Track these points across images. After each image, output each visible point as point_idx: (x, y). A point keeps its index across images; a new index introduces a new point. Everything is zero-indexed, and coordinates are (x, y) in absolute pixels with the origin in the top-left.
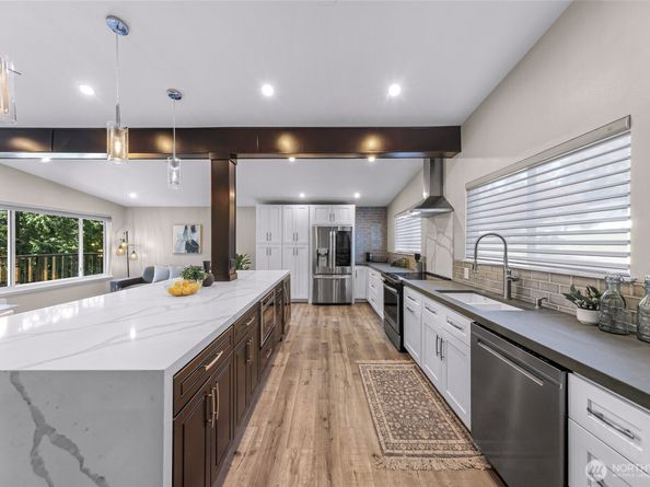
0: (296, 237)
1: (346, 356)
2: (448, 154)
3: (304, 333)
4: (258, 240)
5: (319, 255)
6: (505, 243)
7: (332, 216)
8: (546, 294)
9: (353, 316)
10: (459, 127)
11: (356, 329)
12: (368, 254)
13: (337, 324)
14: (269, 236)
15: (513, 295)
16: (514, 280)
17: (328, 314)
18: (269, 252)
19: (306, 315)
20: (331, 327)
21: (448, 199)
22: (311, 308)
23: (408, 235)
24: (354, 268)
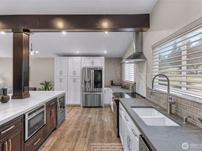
0: (74, 73)
1: (87, 140)
2: (145, 29)
3: (71, 124)
4: (55, 75)
5: (85, 82)
6: (168, 81)
7: (93, 63)
8: (191, 114)
9: (100, 114)
10: (149, 15)
11: (99, 122)
12: (112, 82)
13: (91, 119)
14: (61, 73)
15: (173, 112)
16: (173, 103)
17: (88, 113)
18: (61, 80)
19: (76, 113)
20: (86, 120)
21: (145, 54)
22: (81, 109)
23: (130, 72)
24: (104, 89)
